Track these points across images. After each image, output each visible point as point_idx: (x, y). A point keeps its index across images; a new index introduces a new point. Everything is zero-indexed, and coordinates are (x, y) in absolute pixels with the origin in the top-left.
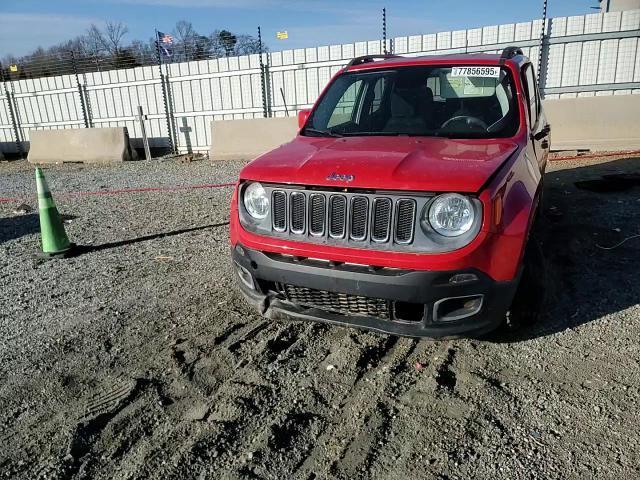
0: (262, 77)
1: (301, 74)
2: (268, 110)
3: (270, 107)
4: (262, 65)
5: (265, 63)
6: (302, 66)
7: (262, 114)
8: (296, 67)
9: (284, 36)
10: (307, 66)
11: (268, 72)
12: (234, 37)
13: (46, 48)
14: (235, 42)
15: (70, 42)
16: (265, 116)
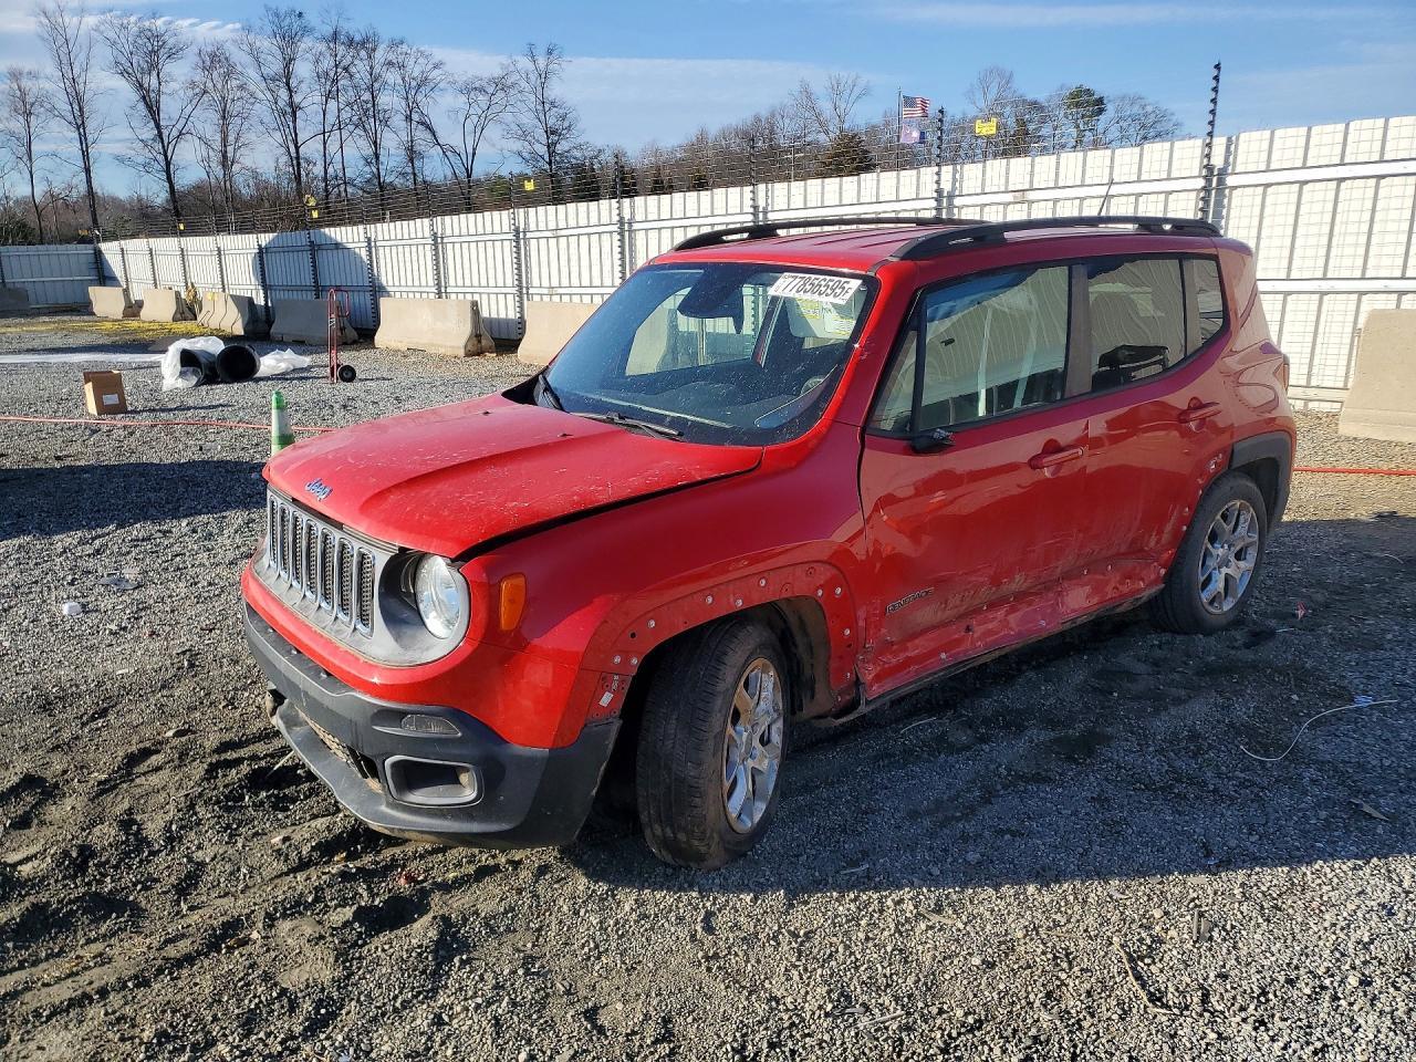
12: (1100, 101)
13: (713, 130)
14: (1101, 111)
15: (758, 119)
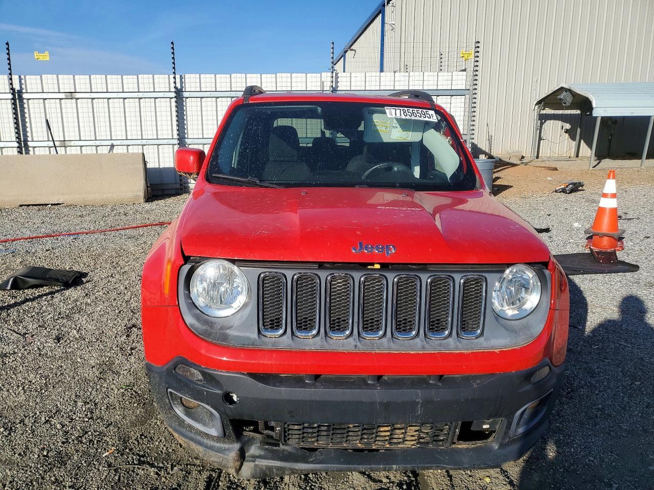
0: (14, 104)
1: (69, 105)
2: (23, 145)
3: (26, 141)
4: (13, 89)
5: (17, 87)
6: (71, 95)
7: (15, 150)
8: (62, 96)
9: (45, 57)
10: (78, 95)
11: (21, 99)
16: (20, 152)
